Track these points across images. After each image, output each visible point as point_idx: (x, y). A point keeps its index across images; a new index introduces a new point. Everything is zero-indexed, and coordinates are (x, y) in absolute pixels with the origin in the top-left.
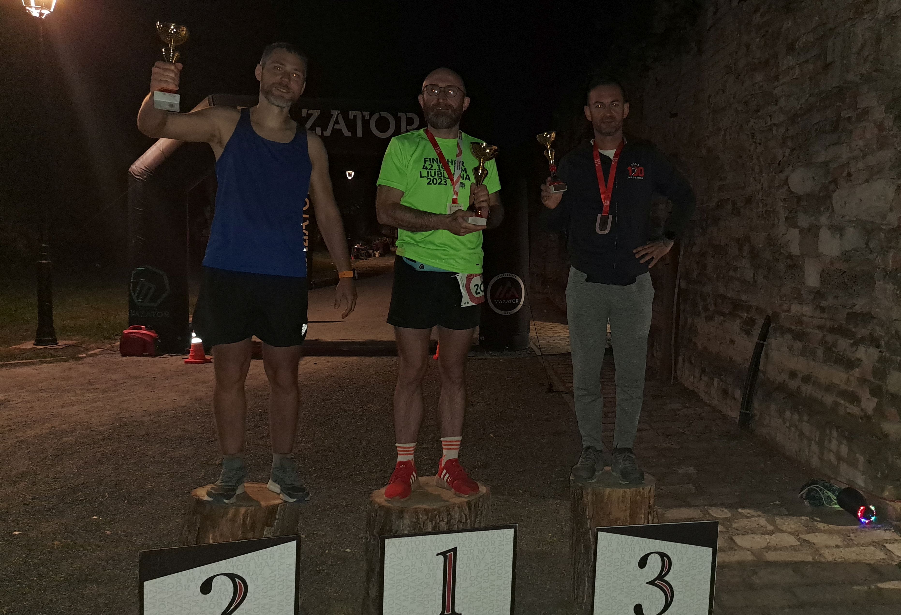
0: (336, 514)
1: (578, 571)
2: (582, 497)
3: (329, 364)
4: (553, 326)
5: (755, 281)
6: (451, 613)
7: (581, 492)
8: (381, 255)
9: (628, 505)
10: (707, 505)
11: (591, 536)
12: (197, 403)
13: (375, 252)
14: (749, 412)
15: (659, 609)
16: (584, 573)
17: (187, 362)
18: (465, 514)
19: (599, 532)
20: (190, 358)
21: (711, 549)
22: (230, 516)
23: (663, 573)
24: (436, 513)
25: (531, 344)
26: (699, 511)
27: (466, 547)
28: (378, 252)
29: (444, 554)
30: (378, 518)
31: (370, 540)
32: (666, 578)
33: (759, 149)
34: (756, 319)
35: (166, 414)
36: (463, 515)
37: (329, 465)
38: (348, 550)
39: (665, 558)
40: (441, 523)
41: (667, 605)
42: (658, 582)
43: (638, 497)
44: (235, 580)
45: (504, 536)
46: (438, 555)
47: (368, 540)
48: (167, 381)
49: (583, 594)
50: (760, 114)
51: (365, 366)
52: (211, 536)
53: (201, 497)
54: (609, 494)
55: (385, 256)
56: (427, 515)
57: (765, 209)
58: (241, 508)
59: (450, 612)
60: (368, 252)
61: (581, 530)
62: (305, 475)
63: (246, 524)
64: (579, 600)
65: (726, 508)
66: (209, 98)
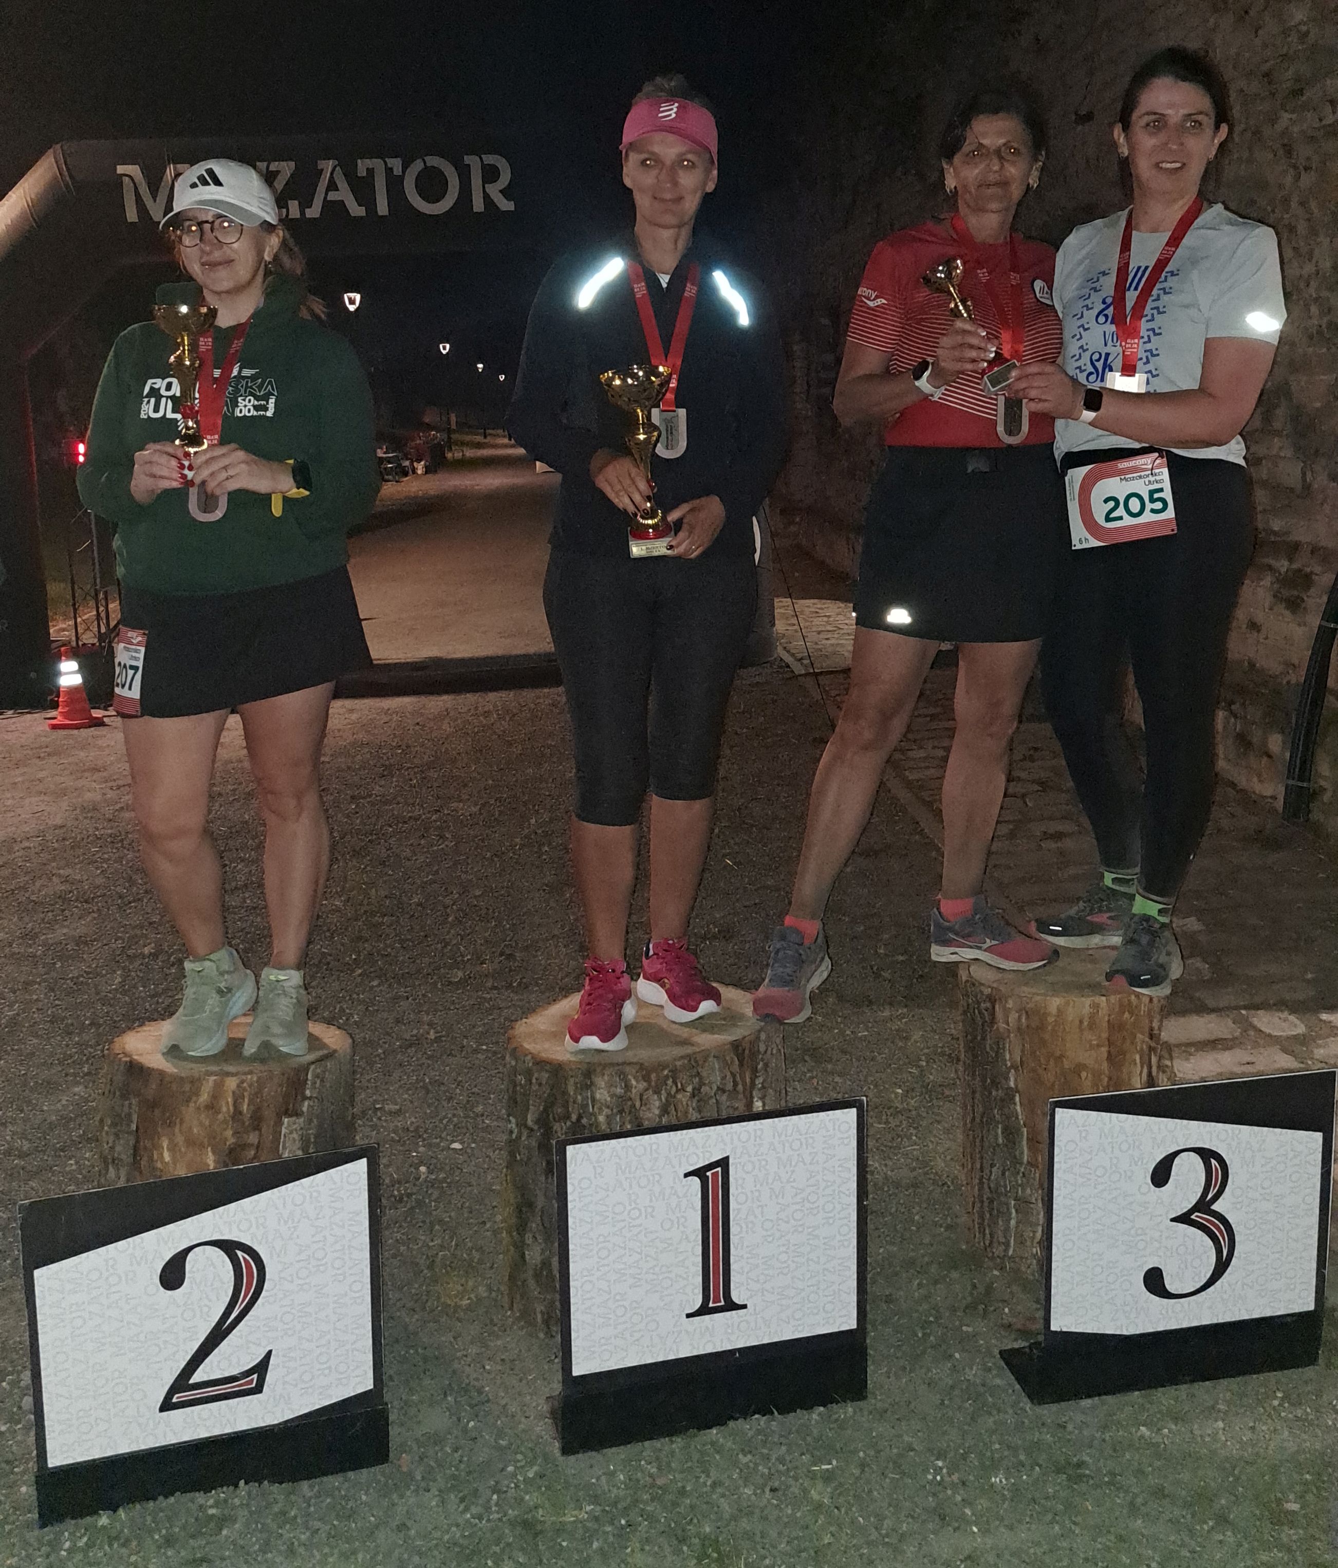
0: (418, 1060)
1: (992, 1186)
2: (993, 1020)
3: (354, 717)
4: (819, 606)
5: (1307, 487)
6: (723, 1303)
7: (990, 1008)
8: (428, 471)
9: (1105, 1035)
10: (1245, 1008)
11: (1018, 1108)
12: (86, 818)
13: (415, 464)
14: (1305, 785)
15: (1202, 1275)
16: (1006, 1190)
17: (54, 727)
18: (731, 1073)
19: (1057, 1109)
20: (59, 718)
21: (1318, 1136)
22: (204, 1098)
23: (1210, 1196)
24: (666, 1072)
25: (780, 652)
26: (1230, 1022)
27: (750, 1156)
28: (423, 463)
29: (699, 1173)
30: (535, 1087)
31: (519, 1137)
32: (1215, 1207)
33: (1307, 180)
34: (1312, 573)
35: (26, 844)
36: (729, 1074)
37: (386, 946)
38: (456, 1146)
39: (1213, 1161)
40: (679, 1096)
41: (1221, 1267)
42: (1197, 1216)
43: (1127, 1015)
44: (236, 1255)
45: (834, 1125)
46: (687, 1175)
47: (514, 1136)
48: (17, 772)
49: (1005, 1237)
50: (1304, 98)
51: (430, 716)
52: (165, 1143)
53: (135, 1057)
54: (1059, 1010)
55: (436, 472)
56: (646, 1078)
57: (1325, 320)
58: (230, 1078)
59: (720, 1301)
60: (399, 465)
61: (994, 1093)
62: (338, 973)
63: (241, 1113)
64: (998, 1251)
65: (1293, 1010)
66: (55, 152)
